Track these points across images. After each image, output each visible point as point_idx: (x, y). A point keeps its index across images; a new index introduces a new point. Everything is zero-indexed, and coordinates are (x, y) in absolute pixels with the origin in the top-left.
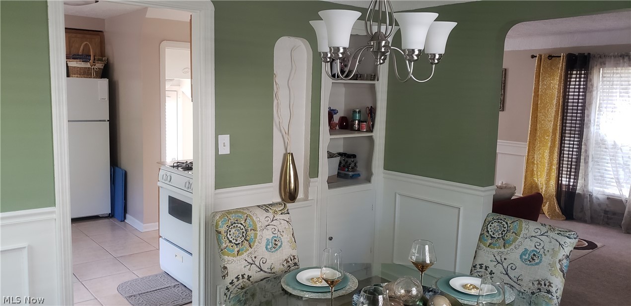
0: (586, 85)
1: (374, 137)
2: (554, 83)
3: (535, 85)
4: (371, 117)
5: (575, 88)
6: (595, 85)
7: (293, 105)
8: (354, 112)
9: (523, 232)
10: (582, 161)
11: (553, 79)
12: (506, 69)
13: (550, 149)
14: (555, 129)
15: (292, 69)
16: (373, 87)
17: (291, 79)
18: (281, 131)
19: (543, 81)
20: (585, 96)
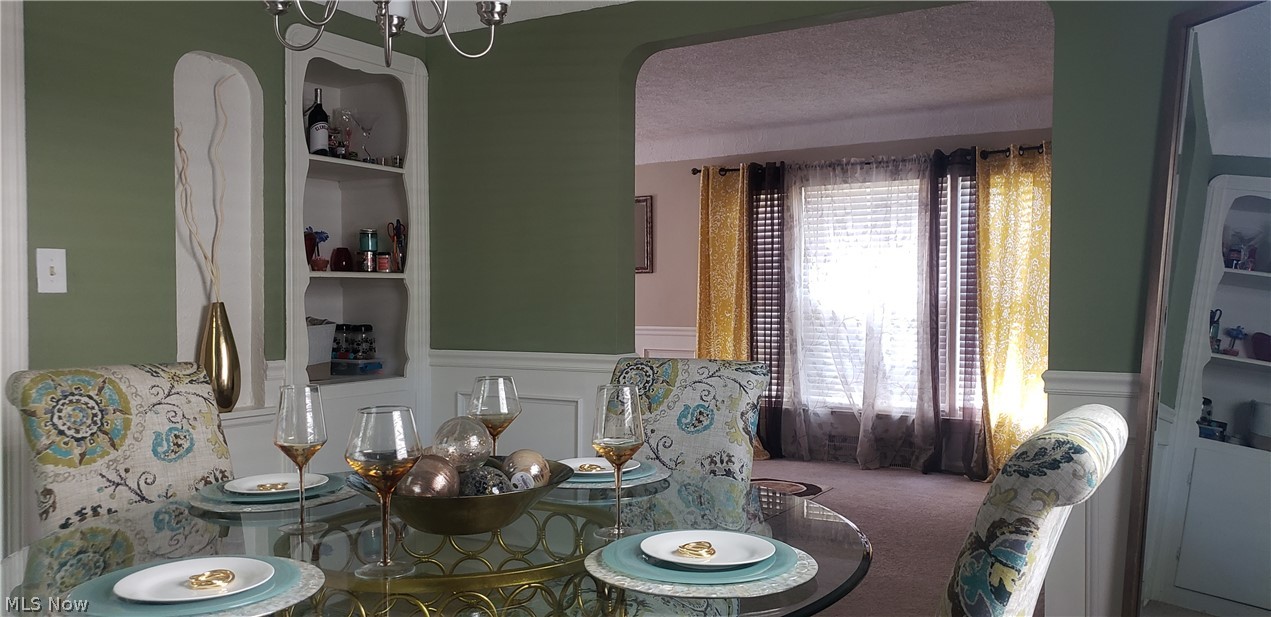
0: (781, 218)
1: (407, 282)
2: (733, 217)
3: (702, 221)
4: (399, 242)
5: (765, 225)
6: (796, 217)
7: (222, 197)
8: (364, 234)
9: (680, 377)
10: (787, 351)
11: (731, 211)
12: (651, 197)
13: (734, 334)
14: (739, 298)
15: (217, 125)
16: (399, 179)
17: (216, 142)
18: (194, 255)
19: (715, 214)
20: (781, 236)
